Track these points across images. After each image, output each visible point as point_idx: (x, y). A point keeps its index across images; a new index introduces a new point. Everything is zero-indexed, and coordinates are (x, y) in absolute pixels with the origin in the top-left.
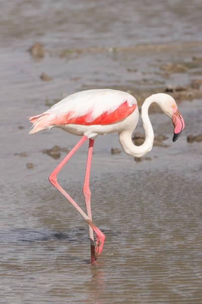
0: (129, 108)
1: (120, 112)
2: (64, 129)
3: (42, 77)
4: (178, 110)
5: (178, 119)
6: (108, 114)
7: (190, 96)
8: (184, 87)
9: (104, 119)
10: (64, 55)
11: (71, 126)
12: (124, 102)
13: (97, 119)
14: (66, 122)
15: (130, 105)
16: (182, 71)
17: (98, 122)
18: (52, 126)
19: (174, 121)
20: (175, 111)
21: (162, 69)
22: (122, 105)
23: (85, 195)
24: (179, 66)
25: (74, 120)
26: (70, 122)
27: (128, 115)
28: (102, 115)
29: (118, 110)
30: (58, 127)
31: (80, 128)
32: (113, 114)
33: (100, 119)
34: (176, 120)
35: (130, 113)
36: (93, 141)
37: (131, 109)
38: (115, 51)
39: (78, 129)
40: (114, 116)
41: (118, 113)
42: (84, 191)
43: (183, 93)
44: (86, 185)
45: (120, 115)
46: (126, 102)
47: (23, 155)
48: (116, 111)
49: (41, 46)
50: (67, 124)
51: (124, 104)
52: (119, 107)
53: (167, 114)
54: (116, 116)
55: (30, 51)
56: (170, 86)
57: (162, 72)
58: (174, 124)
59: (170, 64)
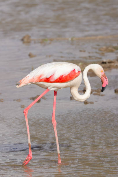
0: (76, 73)
1: (71, 75)
2: (38, 85)
3: (30, 55)
4: (104, 74)
5: (104, 79)
6: (63, 77)
7: (116, 66)
8: (113, 61)
9: (61, 80)
10: (43, 42)
11: (41, 83)
12: (73, 70)
13: (57, 80)
14: (39, 81)
15: (77, 72)
16: (112, 51)
17: (58, 81)
18: (30, 83)
19: (102, 80)
20: (103, 74)
21: (100, 50)
22: (72, 72)
23: (53, 124)
24: (110, 48)
25: (44, 80)
26: (41, 81)
27: (76, 78)
28: (60, 77)
29: (69, 74)
30: (34, 84)
31: (47, 84)
32: (66, 77)
33: (59, 80)
34: (103, 80)
35: (77, 76)
36: (57, 92)
37: (77, 74)
38: (72, 40)
39: (45, 85)
40: (67, 78)
41: (69, 76)
42: (53, 122)
43: (112, 64)
44: (54, 118)
45: (71, 78)
46: (74, 70)
47: (19, 100)
48: (68, 75)
49: (29, 37)
50: (39, 82)
51: (73, 71)
52: (70, 73)
53: (98, 76)
54: (68, 78)
55: (22, 40)
56: (105, 60)
57: (100, 52)
58: (102, 82)
59: (104, 47)
